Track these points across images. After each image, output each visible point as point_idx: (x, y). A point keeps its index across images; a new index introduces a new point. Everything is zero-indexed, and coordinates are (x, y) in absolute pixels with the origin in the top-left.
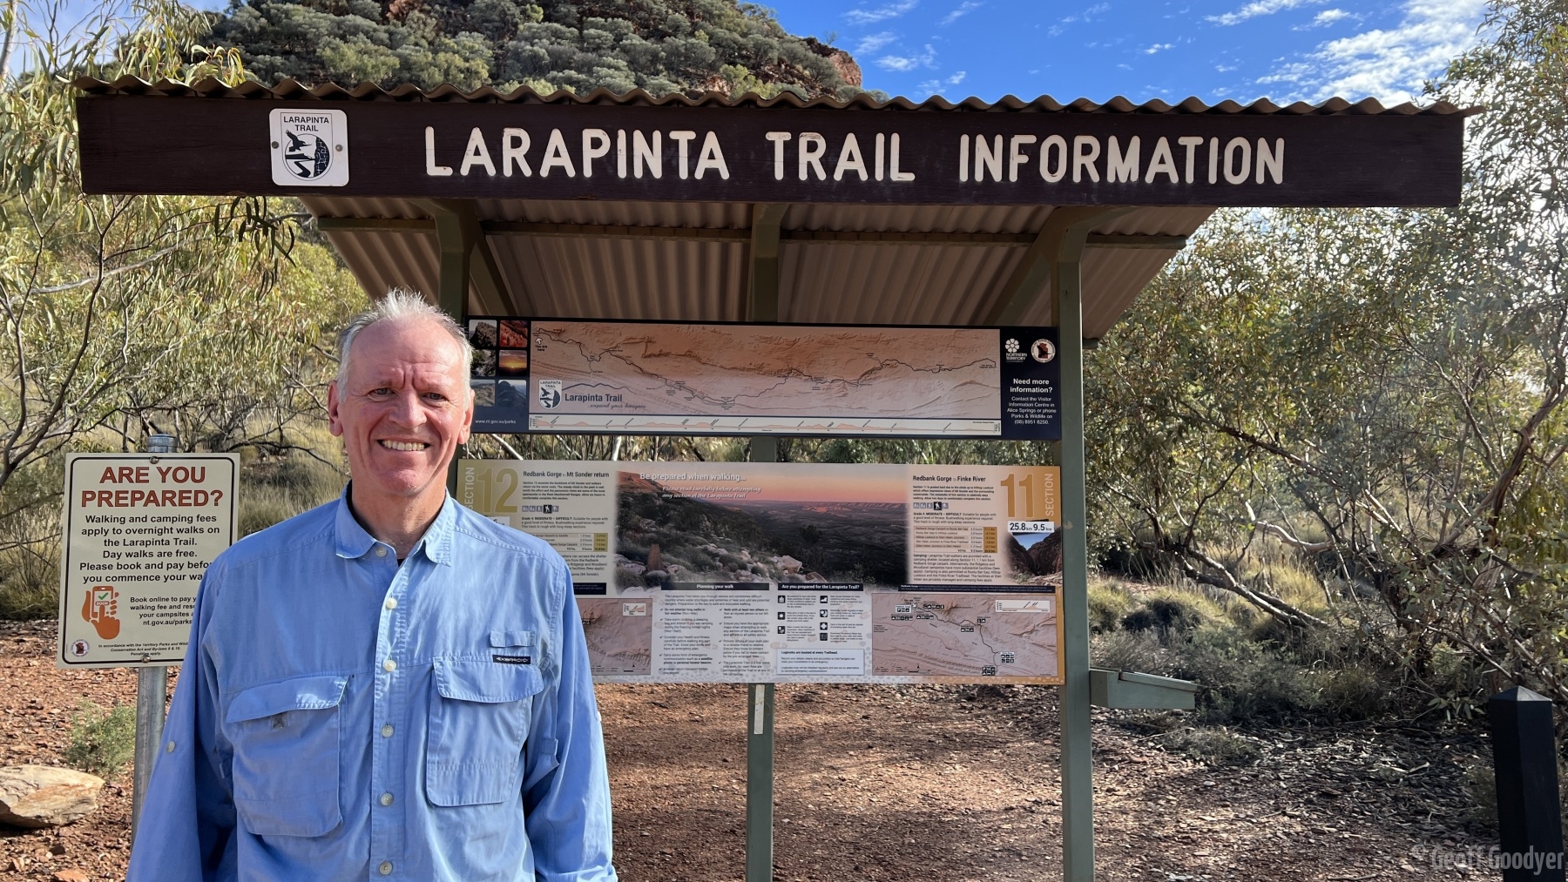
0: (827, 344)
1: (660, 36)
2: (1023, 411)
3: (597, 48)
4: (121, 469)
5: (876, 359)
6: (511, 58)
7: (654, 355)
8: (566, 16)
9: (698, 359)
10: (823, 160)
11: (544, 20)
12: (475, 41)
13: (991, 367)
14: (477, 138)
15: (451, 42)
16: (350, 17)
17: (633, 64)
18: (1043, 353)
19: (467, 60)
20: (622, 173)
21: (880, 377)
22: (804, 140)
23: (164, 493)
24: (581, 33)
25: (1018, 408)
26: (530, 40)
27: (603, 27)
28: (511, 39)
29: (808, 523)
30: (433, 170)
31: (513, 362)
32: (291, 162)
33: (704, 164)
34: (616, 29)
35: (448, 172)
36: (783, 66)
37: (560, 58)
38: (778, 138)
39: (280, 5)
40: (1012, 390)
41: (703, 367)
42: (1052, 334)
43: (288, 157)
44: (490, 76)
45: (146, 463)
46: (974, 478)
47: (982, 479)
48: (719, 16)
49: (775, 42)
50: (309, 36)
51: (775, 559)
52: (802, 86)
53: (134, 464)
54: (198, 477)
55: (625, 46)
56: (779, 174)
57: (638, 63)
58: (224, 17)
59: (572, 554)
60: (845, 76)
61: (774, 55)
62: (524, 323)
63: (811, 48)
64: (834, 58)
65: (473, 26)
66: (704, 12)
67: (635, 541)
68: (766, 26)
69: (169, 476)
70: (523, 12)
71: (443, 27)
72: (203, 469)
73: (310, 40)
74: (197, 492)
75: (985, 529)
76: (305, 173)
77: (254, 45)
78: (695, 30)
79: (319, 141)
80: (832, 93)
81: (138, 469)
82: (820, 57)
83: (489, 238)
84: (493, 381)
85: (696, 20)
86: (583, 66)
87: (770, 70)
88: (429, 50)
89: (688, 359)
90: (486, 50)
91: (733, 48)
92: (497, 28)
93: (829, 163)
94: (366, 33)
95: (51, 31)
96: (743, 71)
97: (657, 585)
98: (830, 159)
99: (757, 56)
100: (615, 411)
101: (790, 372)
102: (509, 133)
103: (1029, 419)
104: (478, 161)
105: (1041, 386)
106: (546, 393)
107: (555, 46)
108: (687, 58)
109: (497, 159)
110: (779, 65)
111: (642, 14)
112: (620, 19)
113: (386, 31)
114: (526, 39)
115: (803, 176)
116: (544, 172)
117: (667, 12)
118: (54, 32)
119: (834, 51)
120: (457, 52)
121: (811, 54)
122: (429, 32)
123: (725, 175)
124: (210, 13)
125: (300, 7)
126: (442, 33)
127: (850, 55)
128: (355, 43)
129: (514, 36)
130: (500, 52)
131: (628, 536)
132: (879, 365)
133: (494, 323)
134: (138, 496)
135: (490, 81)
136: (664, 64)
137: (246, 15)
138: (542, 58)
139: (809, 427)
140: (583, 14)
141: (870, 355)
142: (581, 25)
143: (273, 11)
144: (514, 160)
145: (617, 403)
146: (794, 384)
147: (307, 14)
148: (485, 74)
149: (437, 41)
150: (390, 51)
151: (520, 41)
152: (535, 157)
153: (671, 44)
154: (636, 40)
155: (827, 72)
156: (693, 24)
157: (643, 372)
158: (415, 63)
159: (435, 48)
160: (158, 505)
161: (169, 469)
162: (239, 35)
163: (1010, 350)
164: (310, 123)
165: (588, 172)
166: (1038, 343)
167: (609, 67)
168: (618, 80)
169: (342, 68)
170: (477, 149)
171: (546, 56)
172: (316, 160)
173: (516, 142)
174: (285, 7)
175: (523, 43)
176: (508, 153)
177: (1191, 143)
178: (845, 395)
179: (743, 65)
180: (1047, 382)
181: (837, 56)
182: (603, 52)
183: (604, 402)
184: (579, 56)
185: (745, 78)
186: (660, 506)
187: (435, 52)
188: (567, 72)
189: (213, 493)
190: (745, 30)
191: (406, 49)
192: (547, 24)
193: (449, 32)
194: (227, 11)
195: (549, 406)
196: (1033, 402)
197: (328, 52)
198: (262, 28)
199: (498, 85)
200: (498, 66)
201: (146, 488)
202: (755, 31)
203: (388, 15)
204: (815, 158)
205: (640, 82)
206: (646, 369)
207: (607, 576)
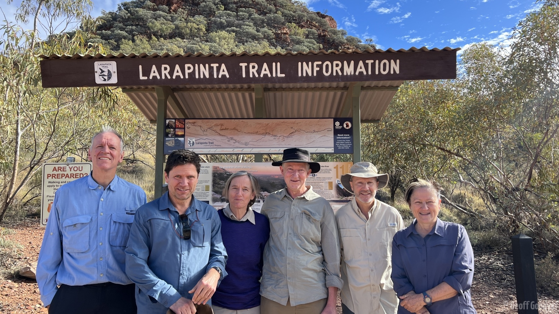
0: (278, 124)
1: (265, 14)
2: (341, 145)
3: (243, 19)
4: (58, 167)
5: (294, 129)
6: (213, 24)
7: (224, 129)
8: (232, 8)
9: (237, 130)
10: (257, 71)
11: (224, 10)
12: (201, 18)
13: (330, 131)
14: (154, 68)
15: (192, 19)
16: (158, 12)
17: (255, 24)
18: (347, 126)
19: (198, 25)
20: (197, 77)
21: (295, 135)
22: (251, 65)
23: (71, 174)
24: (237, 14)
25: (339, 143)
26: (220, 17)
27: (245, 12)
28: (213, 17)
29: (272, 181)
30: (142, 78)
31: (180, 133)
32: (101, 77)
33: (221, 73)
34: (249, 12)
35: (146, 78)
36: (308, 22)
37: (230, 23)
38: (243, 65)
39: (135, 9)
40: (337, 138)
41: (239, 132)
42: (350, 120)
43: (100, 75)
44: (206, 30)
45: (65, 166)
46: (325, 166)
47: (328, 167)
48: (285, 6)
49: (305, 14)
50: (144, 19)
51: (262, 193)
52: (315, 29)
53: (62, 166)
54: (81, 169)
55: (252, 18)
56: (244, 76)
57: (257, 24)
58: (116, 14)
59: (198, 192)
60: (331, 25)
61: (305, 18)
62: (183, 120)
63: (319, 16)
64: (327, 19)
65: (200, 13)
66: (280, 4)
67: (218, 188)
68: (302, 8)
69: (72, 169)
70: (217, 7)
71: (190, 14)
72: (82, 167)
73: (145, 20)
74: (80, 174)
75: (329, 182)
76: (105, 80)
77: (126, 23)
78: (277, 11)
79: (108, 70)
80: (326, 31)
81: (63, 167)
82: (321, 19)
83: (175, 94)
84: (174, 139)
85: (278, 7)
86: (238, 25)
87: (304, 24)
88: (185, 22)
89: (234, 130)
90: (204, 21)
91: (291, 17)
92: (208, 13)
93: (259, 72)
94: (163, 17)
95: (50, 28)
96: (294, 25)
97: (225, 201)
98: (259, 71)
99: (299, 19)
100: (211, 147)
101: (267, 133)
102: (163, 66)
103: (343, 147)
104: (154, 75)
105: (347, 137)
106: (190, 142)
107: (228, 19)
108: (274, 21)
109: (160, 74)
110: (307, 22)
111: (258, 6)
112: (251, 8)
113: (170, 16)
114: (218, 17)
115: (251, 76)
116: (174, 77)
117: (267, 5)
118: (51, 28)
119: (327, 16)
120: (195, 22)
121: (318, 18)
122: (185, 16)
123: (228, 76)
124: (111, 12)
125: (141, 9)
126: (189, 16)
127: (332, 17)
128: (160, 21)
129: (214, 16)
130: (209, 22)
131: (216, 186)
132: (295, 131)
133: (174, 121)
134: (63, 175)
135: (206, 32)
136: (266, 24)
137: (123, 13)
138: (224, 23)
139: (272, 151)
140: (238, 7)
141: (292, 128)
142: (237, 11)
143: (132, 11)
144: (165, 74)
145: (212, 145)
146: (267, 137)
147: (143, 11)
148: (204, 30)
149: (188, 19)
150: (172, 23)
151: (216, 18)
152: (171, 73)
153: (268, 16)
154: (256, 16)
155: (324, 24)
156: (276, 9)
157: (220, 135)
158: (180, 26)
159: (187, 21)
160: (69, 178)
161: (72, 167)
162: (121, 20)
163: (337, 125)
164: (106, 65)
165: (187, 77)
166: (346, 123)
167: (247, 25)
168: (250, 30)
169: (156, 29)
170: (154, 71)
171: (225, 23)
172: (108, 76)
173: (166, 69)
174: (136, 9)
175: (217, 18)
176: (163, 72)
177: (370, 62)
178: (284, 141)
179: (294, 23)
180: (349, 135)
181: (328, 18)
182: (245, 20)
183: (208, 144)
184: (237, 22)
185: (295, 27)
186: (226, 177)
187: (187, 23)
188: (232, 28)
189: (85, 174)
190: (295, 10)
191: (177, 22)
192: (225, 11)
193: (192, 16)
194: (117, 11)
195: (191, 146)
196: (344, 142)
197: (151, 24)
198: (129, 17)
199: (208, 33)
200: (209, 27)
201: (65, 173)
202: (298, 10)
203: (171, 10)
204: (254, 71)
205: (258, 30)
206: (221, 134)
207: (209, 199)
